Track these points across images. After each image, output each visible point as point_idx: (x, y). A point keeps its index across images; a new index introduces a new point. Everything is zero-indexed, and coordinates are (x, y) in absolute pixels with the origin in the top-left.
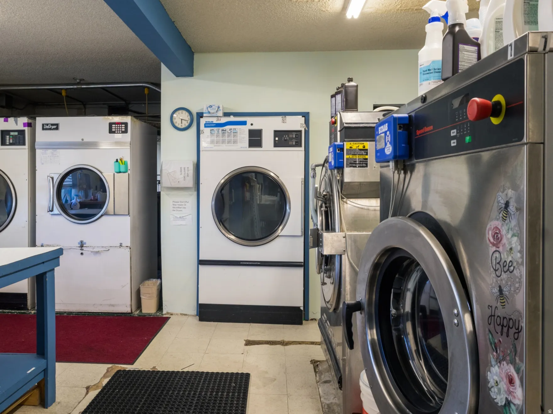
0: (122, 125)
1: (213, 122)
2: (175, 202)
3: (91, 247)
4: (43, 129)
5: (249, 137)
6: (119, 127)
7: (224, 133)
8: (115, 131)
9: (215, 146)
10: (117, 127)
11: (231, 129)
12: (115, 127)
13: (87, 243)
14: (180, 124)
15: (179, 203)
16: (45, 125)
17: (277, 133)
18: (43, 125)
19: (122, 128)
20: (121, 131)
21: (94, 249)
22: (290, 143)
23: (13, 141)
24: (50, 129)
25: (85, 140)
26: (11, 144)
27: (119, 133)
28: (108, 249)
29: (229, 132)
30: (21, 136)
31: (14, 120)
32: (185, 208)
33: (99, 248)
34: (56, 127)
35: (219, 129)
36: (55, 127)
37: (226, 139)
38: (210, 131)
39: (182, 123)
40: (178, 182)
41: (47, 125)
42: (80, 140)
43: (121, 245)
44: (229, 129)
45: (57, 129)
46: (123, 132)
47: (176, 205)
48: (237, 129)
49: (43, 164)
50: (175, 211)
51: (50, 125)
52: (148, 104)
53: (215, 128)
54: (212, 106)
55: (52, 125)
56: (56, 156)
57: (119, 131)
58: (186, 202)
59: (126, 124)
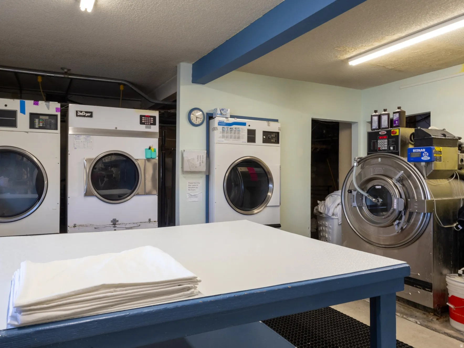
0: (151, 118)
1: (224, 121)
2: (190, 183)
3: (123, 224)
4: (77, 116)
5: (248, 135)
6: (149, 119)
7: (231, 130)
8: (145, 123)
9: (225, 140)
10: (147, 119)
11: (236, 128)
12: (145, 119)
13: (119, 221)
14: (195, 121)
15: (193, 184)
16: (78, 112)
17: (265, 133)
18: (77, 112)
19: (151, 120)
20: (150, 123)
21: (126, 226)
22: (272, 141)
23: (43, 125)
24: (84, 116)
25: (118, 129)
26: (40, 128)
27: (148, 125)
28: (139, 225)
29: (235, 130)
30: (53, 121)
31: (46, 105)
32: (197, 188)
33: (130, 224)
34: (91, 115)
35: (228, 127)
36: (89, 114)
37: (232, 135)
38: (222, 128)
39: (196, 120)
40: (195, 167)
41: (81, 112)
42: (114, 129)
43: (150, 220)
44: (235, 128)
45: (91, 116)
46: (151, 124)
47: (191, 185)
48: (240, 129)
49: (75, 148)
50: (190, 190)
51: (84, 112)
52: (122, 99)
53: (225, 127)
54: (223, 110)
55: (86, 112)
56: (89, 142)
57: (149, 123)
58: (198, 183)
59: (154, 117)
